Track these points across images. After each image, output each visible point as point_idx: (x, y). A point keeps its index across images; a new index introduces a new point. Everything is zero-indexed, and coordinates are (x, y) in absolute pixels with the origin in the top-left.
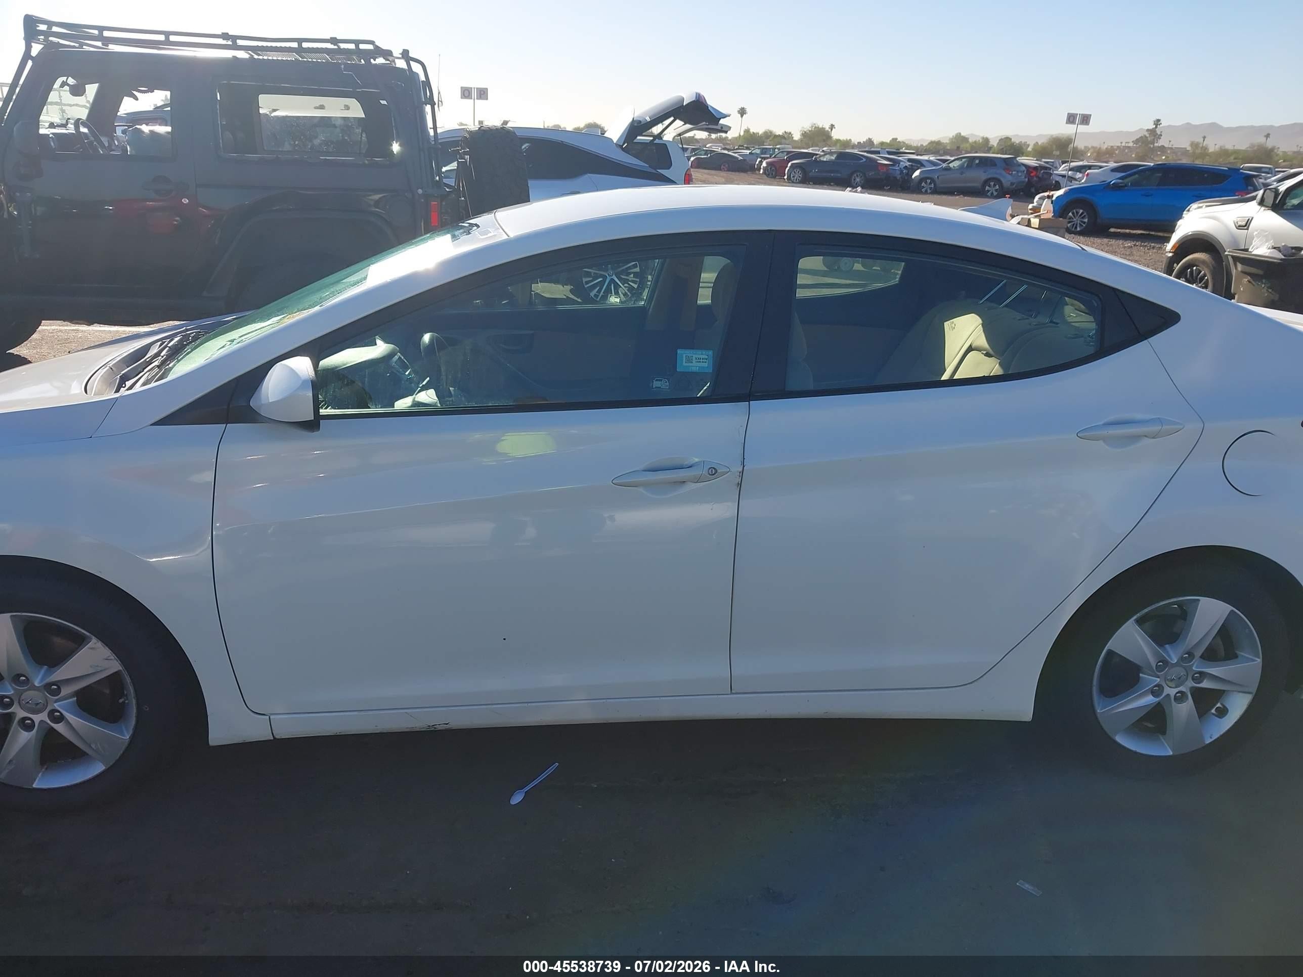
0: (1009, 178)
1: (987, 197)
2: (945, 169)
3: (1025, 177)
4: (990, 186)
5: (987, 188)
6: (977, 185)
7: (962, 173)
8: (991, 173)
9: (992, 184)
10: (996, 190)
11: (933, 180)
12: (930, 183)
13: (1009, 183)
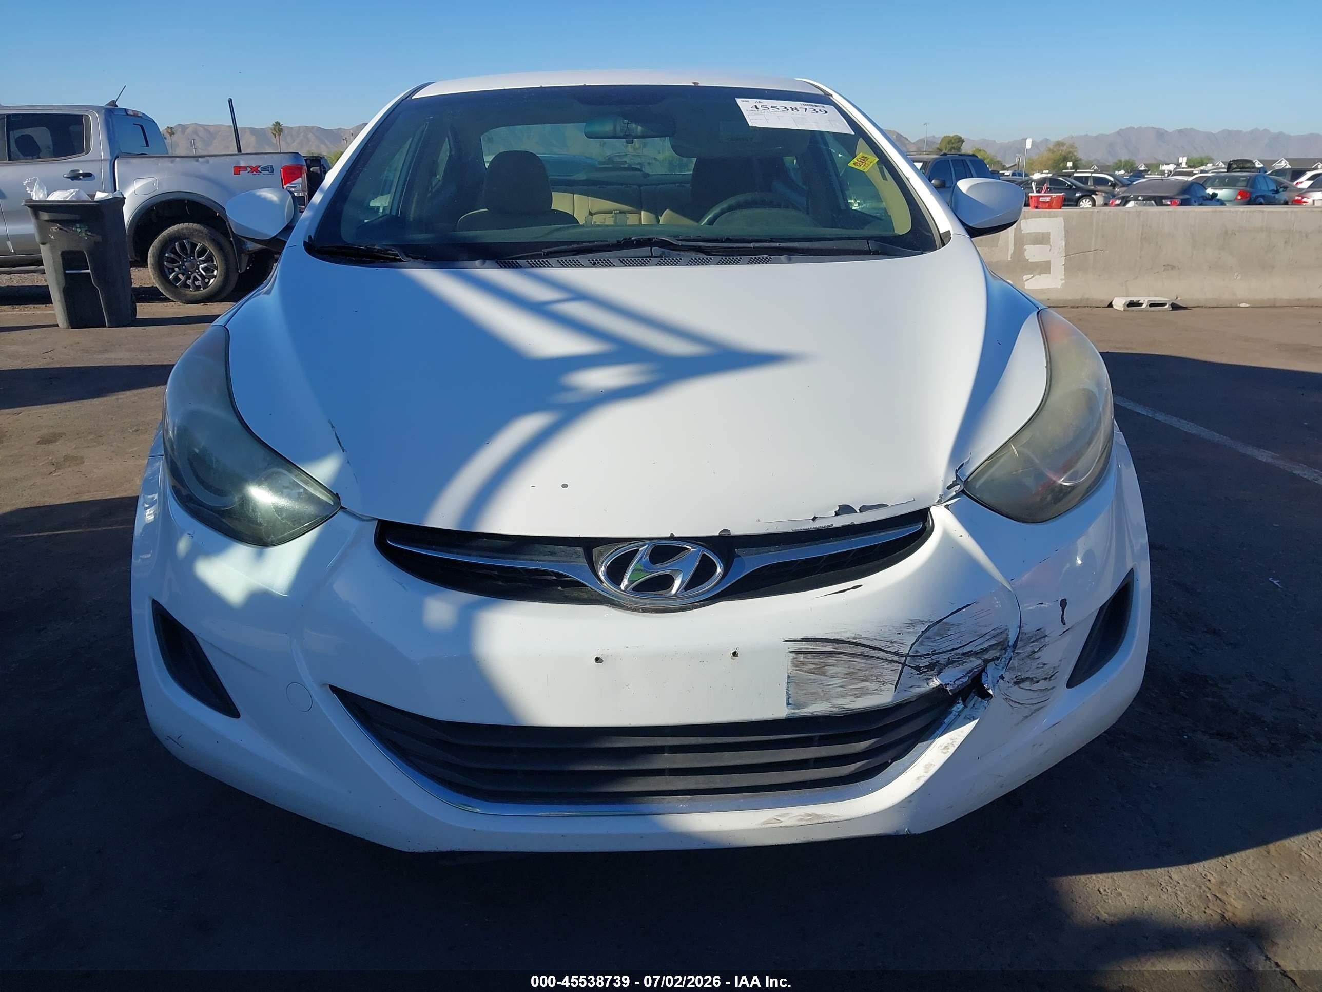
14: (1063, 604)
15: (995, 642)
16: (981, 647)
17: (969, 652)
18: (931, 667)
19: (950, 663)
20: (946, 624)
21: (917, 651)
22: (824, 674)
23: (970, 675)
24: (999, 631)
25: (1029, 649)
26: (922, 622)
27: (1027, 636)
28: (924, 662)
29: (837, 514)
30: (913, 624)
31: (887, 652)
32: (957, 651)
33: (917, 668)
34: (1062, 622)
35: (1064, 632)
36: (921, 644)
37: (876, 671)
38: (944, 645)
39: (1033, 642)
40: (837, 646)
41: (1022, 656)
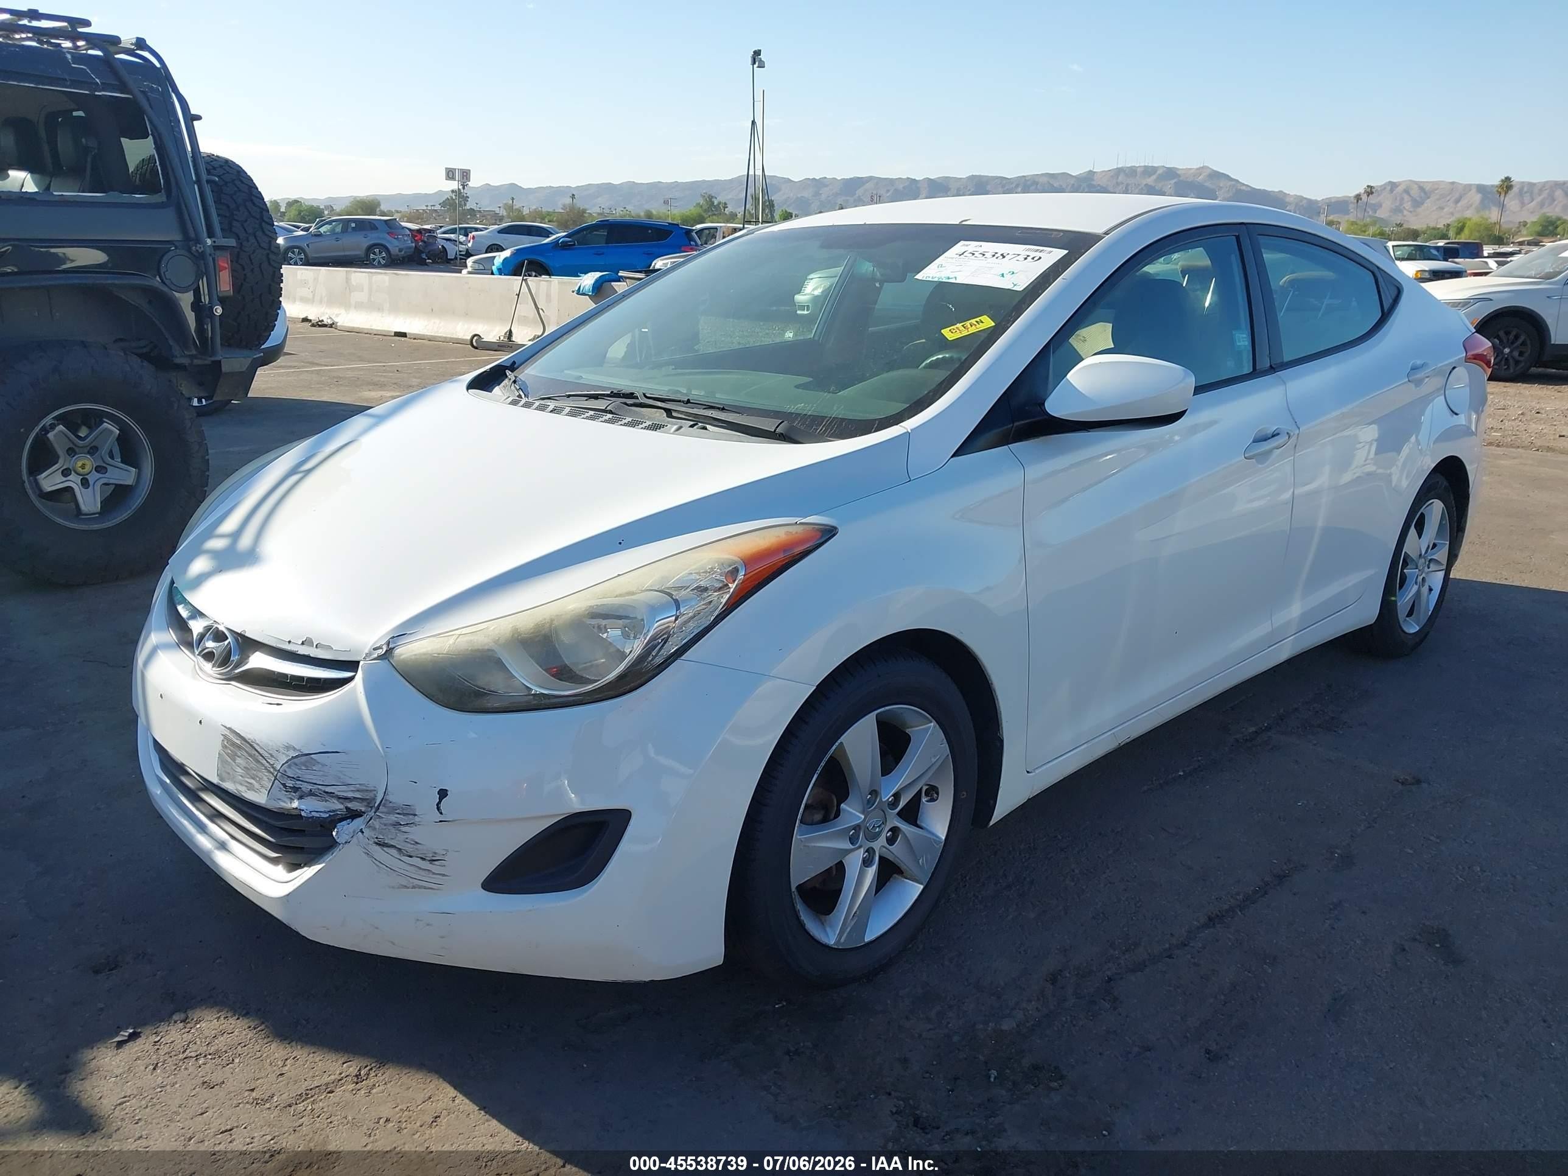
0: (396, 242)
1: (374, 267)
2: (315, 235)
3: (412, 242)
4: (374, 253)
5: (372, 256)
6: (360, 252)
7: (337, 240)
8: (373, 238)
9: (377, 251)
10: (383, 258)
11: (302, 250)
12: (299, 253)
13: (397, 249)
14: (443, 793)
15: (360, 797)
16: (345, 794)
17: (331, 793)
18: (295, 789)
19: (311, 794)
20: (312, 758)
21: (285, 771)
22: (234, 760)
23: (332, 814)
24: (365, 788)
25: (393, 818)
26: (295, 749)
27: (391, 805)
28: (290, 783)
29: (303, 643)
30: (288, 748)
31: (268, 762)
32: (320, 787)
33: (284, 785)
34: (438, 810)
35: (441, 821)
36: (289, 767)
37: (260, 774)
38: (308, 777)
39: (399, 814)
40: (243, 742)
41: (384, 821)
